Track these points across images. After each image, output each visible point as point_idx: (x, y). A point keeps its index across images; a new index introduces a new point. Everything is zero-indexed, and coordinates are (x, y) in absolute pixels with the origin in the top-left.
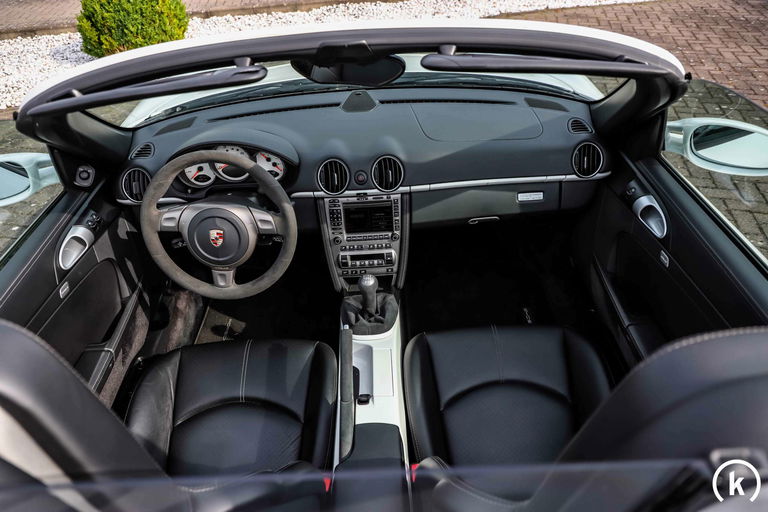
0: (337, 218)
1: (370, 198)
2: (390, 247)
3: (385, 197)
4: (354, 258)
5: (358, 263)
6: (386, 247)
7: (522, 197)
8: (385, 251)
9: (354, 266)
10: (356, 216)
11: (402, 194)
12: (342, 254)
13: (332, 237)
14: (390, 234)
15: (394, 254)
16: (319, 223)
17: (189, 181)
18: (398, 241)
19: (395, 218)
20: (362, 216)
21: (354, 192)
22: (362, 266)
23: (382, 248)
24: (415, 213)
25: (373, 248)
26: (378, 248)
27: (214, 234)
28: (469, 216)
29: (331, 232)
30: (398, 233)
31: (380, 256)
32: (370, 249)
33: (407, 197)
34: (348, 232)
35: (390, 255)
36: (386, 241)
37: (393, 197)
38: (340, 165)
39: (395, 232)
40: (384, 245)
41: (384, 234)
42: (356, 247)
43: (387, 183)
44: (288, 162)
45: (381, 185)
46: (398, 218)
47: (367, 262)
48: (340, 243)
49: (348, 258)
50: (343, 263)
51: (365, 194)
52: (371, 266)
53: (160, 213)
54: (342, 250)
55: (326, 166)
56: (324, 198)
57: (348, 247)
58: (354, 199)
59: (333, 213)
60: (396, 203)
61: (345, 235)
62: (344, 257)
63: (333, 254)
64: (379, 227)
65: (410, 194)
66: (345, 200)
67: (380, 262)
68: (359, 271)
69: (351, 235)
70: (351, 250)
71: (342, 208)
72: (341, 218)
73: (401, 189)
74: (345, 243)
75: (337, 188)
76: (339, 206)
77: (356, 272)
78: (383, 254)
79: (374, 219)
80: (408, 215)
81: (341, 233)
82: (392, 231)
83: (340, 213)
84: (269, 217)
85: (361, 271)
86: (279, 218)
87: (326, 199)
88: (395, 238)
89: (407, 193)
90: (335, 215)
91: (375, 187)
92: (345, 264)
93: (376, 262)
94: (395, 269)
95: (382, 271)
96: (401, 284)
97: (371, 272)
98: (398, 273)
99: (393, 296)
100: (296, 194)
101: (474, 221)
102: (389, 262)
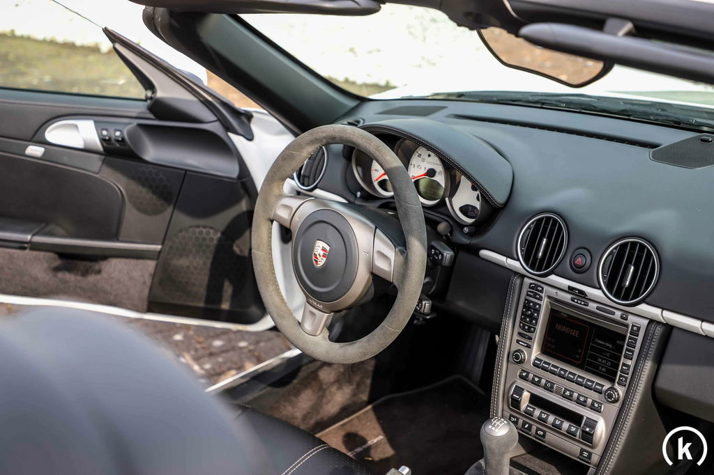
0: (531, 317)
1: (592, 306)
2: (598, 411)
3: (618, 315)
4: (535, 400)
5: (537, 412)
6: (592, 408)
8: (586, 413)
9: (529, 414)
10: (565, 329)
11: (651, 321)
12: (521, 383)
13: (515, 347)
14: (607, 385)
15: (601, 430)
16: (501, 313)
17: (370, 183)
18: (618, 405)
19: (623, 360)
20: (575, 333)
21: (566, 283)
22: (543, 421)
23: (583, 404)
24: (666, 368)
25: (569, 398)
26: (578, 402)
27: (320, 247)
29: (516, 337)
30: (621, 391)
31: (575, 418)
32: (564, 396)
33: (659, 330)
34: (545, 350)
35: (592, 424)
36: (596, 396)
37: (632, 319)
38: (560, 229)
39: (616, 386)
40: (589, 401)
41: (596, 380)
42: (543, 381)
43: (620, 287)
44: (485, 197)
45: (610, 286)
46: (629, 362)
47: (551, 418)
48: (521, 362)
49: (526, 395)
50: (513, 399)
51: (582, 292)
52: (556, 428)
53: (281, 196)
54: (521, 377)
55: (539, 221)
56: (523, 276)
57: (531, 376)
58: (567, 297)
59: (527, 306)
60: (635, 333)
61: (535, 352)
62: (519, 391)
63: (505, 377)
64: (597, 367)
65: (669, 328)
66: (553, 292)
67: (573, 429)
68: (534, 428)
69: (544, 358)
70: (533, 382)
71: (544, 304)
72: (537, 320)
73: (644, 308)
74: (529, 366)
75: (541, 264)
76: (540, 299)
77: (530, 428)
78: (582, 417)
79: (593, 349)
80: (648, 366)
81: (529, 347)
82: (612, 381)
83: (538, 311)
84: (391, 252)
85: (538, 429)
86: (401, 258)
87: (526, 279)
88: (610, 396)
89: (659, 323)
90: (530, 313)
91: (600, 288)
92: (516, 404)
93: (566, 425)
94: (595, 459)
95: (571, 448)
97: (552, 439)
98: (598, 466)
100: (485, 253)
102: (588, 436)
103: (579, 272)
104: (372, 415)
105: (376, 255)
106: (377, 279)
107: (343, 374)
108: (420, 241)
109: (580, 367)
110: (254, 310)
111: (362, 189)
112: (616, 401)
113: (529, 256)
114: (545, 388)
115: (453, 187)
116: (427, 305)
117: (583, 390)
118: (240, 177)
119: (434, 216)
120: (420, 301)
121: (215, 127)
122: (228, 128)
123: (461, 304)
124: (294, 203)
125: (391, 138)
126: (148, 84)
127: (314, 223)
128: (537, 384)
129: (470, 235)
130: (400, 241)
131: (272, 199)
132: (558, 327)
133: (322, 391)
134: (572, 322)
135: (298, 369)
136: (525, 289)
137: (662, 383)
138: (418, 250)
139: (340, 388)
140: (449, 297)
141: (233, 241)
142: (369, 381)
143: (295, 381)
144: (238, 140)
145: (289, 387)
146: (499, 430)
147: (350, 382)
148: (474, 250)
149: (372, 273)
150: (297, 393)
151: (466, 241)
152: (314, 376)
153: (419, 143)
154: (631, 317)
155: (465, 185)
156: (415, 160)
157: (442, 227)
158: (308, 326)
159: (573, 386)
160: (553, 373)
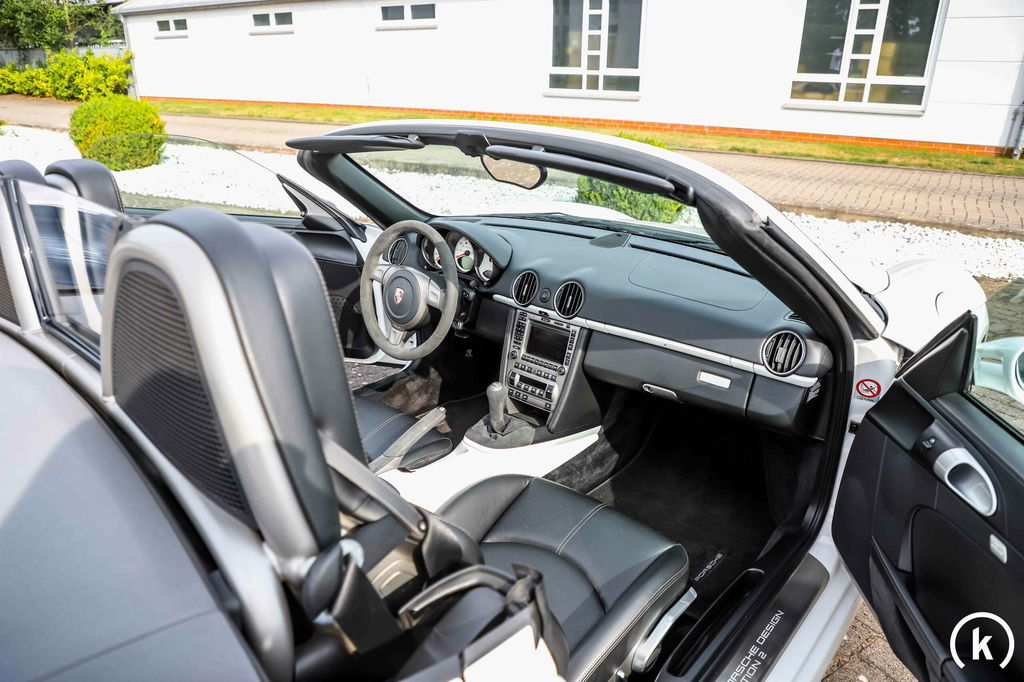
0: (521, 331)
1: (552, 322)
2: (554, 380)
3: (565, 325)
4: (523, 379)
5: (523, 385)
6: (552, 379)
7: (705, 377)
8: (548, 382)
9: (519, 387)
11: (582, 328)
12: (515, 370)
13: (512, 349)
14: (559, 366)
15: (556, 391)
16: (504, 332)
18: (565, 376)
19: (568, 351)
21: (537, 309)
22: (526, 390)
23: (547, 378)
24: (589, 354)
25: (540, 375)
26: (544, 377)
27: (398, 292)
28: (645, 380)
29: (513, 344)
30: (566, 368)
31: (542, 386)
32: (537, 375)
33: (585, 332)
34: (529, 350)
35: (551, 388)
36: (553, 372)
37: (572, 328)
38: (534, 278)
39: (564, 366)
40: (550, 376)
41: (554, 364)
42: (527, 368)
43: (565, 308)
44: (496, 264)
45: (560, 309)
46: (571, 352)
47: (530, 388)
48: (515, 358)
49: (517, 377)
50: (511, 379)
51: (546, 314)
52: (533, 394)
53: (377, 265)
54: (515, 366)
55: (524, 275)
56: (517, 309)
57: (520, 365)
58: (539, 318)
59: (519, 326)
60: (573, 335)
61: (523, 351)
62: (514, 374)
63: (507, 367)
64: (554, 356)
65: (591, 331)
66: (531, 315)
67: (542, 393)
68: (521, 395)
69: (528, 355)
70: (522, 369)
71: (528, 324)
72: (523, 332)
73: (577, 320)
74: (519, 360)
75: (524, 300)
76: (525, 320)
77: (519, 395)
78: (546, 385)
80: (580, 352)
81: (519, 349)
82: (562, 364)
83: (524, 328)
84: (438, 292)
85: (524, 395)
86: (444, 295)
87: (519, 311)
88: (561, 372)
89: (585, 328)
90: (520, 328)
91: (555, 310)
92: (512, 382)
93: (538, 391)
94: (553, 407)
95: (540, 403)
96: (553, 426)
97: (532, 400)
98: (554, 412)
99: (534, 430)
100: (496, 296)
101: (649, 388)
102: (549, 396)
103: (544, 302)
105: (430, 295)
106: (431, 308)
107: (422, 387)
108: (454, 283)
110: (367, 349)
111: (427, 264)
112: (563, 374)
113: (519, 296)
114: (528, 371)
115: (479, 260)
116: (460, 325)
117: (547, 370)
118: (357, 264)
119: (468, 277)
120: (455, 321)
121: (343, 234)
122: (351, 235)
123: (485, 329)
124: (385, 268)
125: (444, 231)
126: (302, 208)
127: (395, 278)
129: (488, 286)
130: (443, 286)
131: (372, 267)
132: (535, 336)
133: (408, 395)
134: (542, 332)
135: (394, 382)
136: (518, 315)
137: (587, 362)
138: (453, 289)
139: (420, 395)
140: (477, 326)
141: (354, 304)
142: (438, 392)
143: (391, 389)
144: (357, 242)
145: (387, 392)
146: (497, 389)
147: (426, 392)
148: (489, 296)
149: (428, 305)
150: (392, 396)
151: (484, 290)
152: (404, 386)
153: (461, 234)
154: (571, 326)
155: (486, 258)
156: (459, 246)
157: (472, 283)
158: (392, 340)
159: (541, 369)
160: (532, 362)
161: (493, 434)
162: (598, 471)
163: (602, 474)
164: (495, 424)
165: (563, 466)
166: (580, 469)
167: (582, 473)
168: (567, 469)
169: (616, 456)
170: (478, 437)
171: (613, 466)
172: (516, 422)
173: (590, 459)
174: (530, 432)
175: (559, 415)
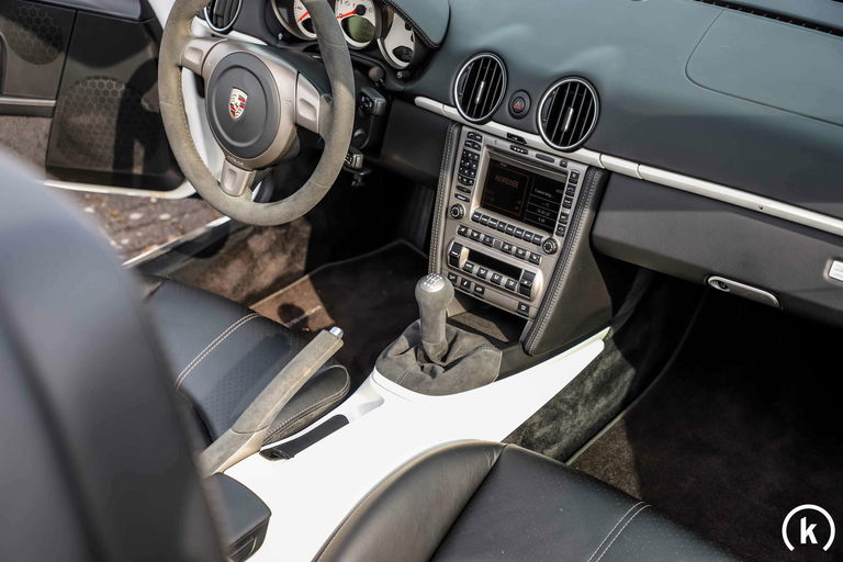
0: (470, 168)
1: (532, 154)
2: (536, 263)
3: (558, 161)
4: (475, 257)
5: (476, 268)
6: (531, 261)
8: (524, 266)
9: (467, 271)
10: (504, 180)
11: (590, 167)
12: (460, 240)
13: (454, 201)
14: (546, 236)
15: (539, 283)
16: (438, 165)
17: (293, 24)
18: (556, 256)
19: (562, 209)
20: (515, 184)
21: (504, 130)
22: (481, 277)
23: (522, 257)
24: (604, 215)
25: (508, 252)
26: (517, 255)
27: (236, 96)
28: (715, 269)
29: (454, 191)
30: (559, 241)
31: (514, 272)
32: (503, 251)
33: (597, 176)
34: (484, 204)
35: (530, 277)
36: (534, 248)
37: (571, 166)
38: (499, 70)
39: (555, 237)
40: (528, 254)
41: (535, 232)
42: (482, 236)
43: (560, 131)
44: (419, 37)
45: (549, 132)
46: (568, 211)
47: (490, 274)
48: (460, 217)
49: (465, 252)
50: (452, 257)
51: (521, 139)
52: (495, 283)
53: (190, 37)
54: (460, 233)
55: (477, 62)
56: (461, 125)
57: (470, 231)
58: (506, 146)
59: (465, 158)
60: (574, 180)
61: (474, 206)
62: (458, 247)
63: (444, 234)
64: (536, 218)
65: (608, 174)
66: (491, 140)
67: (512, 283)
68: (473, 285)
69: (484, 212)
70: (472, 238)
71: (483, 153)
72: (475, 171)
73: (583, 153)
74: (468, 221)
75: (479, 110)
76: (479, 148)
77: (468, 285)
78: (520, 270)
79: (533, 200)
80: (586, 213)
81: (467, 200)
82: (551, 232)
83: (477, 162)
84: (316, 100)
85: (477, 286)
86: (327, 106)
87: (464, 128)
88: (548, 247)
89: (598, 168)
90: (468, 164)
91: (539, 134)
92: (454, 261)
93: (504, 280)
94: (533, 311)
95: (510, 302)
96: (533, 344)
97: (491, 295)
98: (535, 319)
99: (500, 354)
100: (421, 100)
101: (720, 283)
102: (526, 290)
103: (518, 118)
104: (309, 285)
105: (299, 104)
106: (302, 131)
107: (276, 242)
108: (347, 85)
109: (520, 219)
110: (170, 174)
111: (284, 31)
112: (554, 252)
113: (467, 102)
114: (484, 243)
115: (385, 26)
116: (358, 159)
117: (522, 243)
118: (142, 18)
119: (365, 59)
120: (350, 153)
123: (397, 159)
124: (205, 46)
127: (228, 68)
128: (476, 239)
129: (405, 80)
130: (325, 88)
131: (178, 41)
132: (497, 178)
133: (252, 260)
134: (512, 172)
135: (225, 238)
136: (463, 139)
137: (599, 231)
138: (345, 97)
139: (273, 257)
140: (383, 151)
141: (142, 94)
142: (305, 250)
143: (222, 251)
145: (216, 257)
146: (434, 287)
147: (284, 250)
148: (409, 98)
149: (296, 125)
150: (225, 264)
151: (399, 87)
152: (243, 245)
154: (570, 164)
155: (398, 23)
157: (374, 72)
158: (228, 186)
159: (512, 240)
160: (492, 227)
161: (427, 365)
162: (602, 402)
163: (607, 406)
164: (430, 350)
165: (546, 406)
166: (573, 407)
167: (575, 411)
168: (552, 411)
169: (630, 373)
170: (399, 371)
171: (626, 389)
172: (467, 341)
173: (589, 385)
174: (493, 357)
175: (544, 326)
